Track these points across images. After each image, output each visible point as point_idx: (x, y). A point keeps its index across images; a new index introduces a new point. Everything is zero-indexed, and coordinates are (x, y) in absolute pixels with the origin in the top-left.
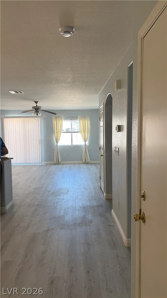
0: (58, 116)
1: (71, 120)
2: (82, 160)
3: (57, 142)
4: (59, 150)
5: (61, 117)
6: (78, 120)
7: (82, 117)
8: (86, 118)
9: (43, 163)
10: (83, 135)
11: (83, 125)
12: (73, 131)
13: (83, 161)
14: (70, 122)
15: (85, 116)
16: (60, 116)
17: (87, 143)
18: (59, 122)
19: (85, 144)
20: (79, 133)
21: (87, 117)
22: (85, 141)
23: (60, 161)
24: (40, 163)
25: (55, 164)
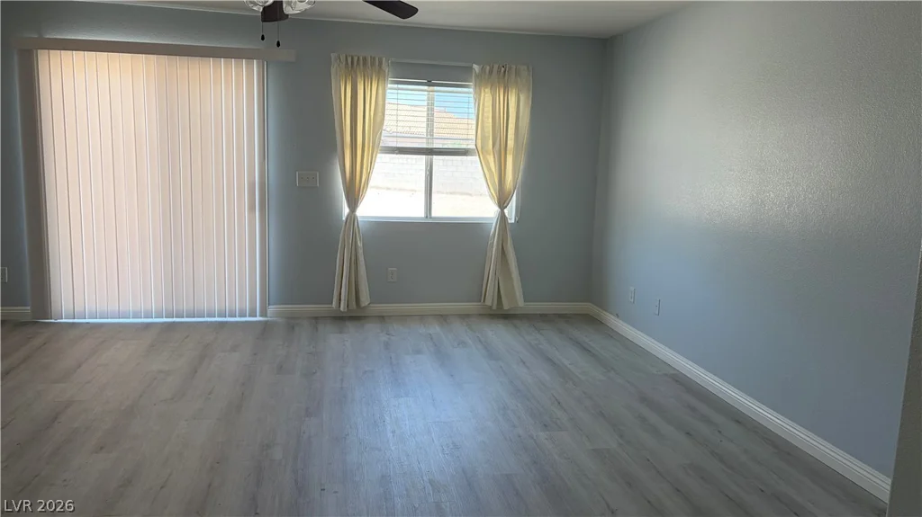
0: (365, 59)
1: (429, 84)
2: (480, 296)
3: (353, 202)
4: (360, 244)
5: (380, 63)
6: (471, 90)
7: (491, 72)
8: (513, 76)
9: (271, 309)
10: (490, 169)
11: (494, 117)
12: (437, 145)
13: (488, 302)
14: (424, 96)
15: (510, 68)
16: (373, 59)
17: (511, 212)
18: (369, 92)
19: (503, 217)
20: (469, 158)
21: (518, 73)
22: (502, 203)
23: (365, 300)
24: (253, 314)
25: (340, 319)
